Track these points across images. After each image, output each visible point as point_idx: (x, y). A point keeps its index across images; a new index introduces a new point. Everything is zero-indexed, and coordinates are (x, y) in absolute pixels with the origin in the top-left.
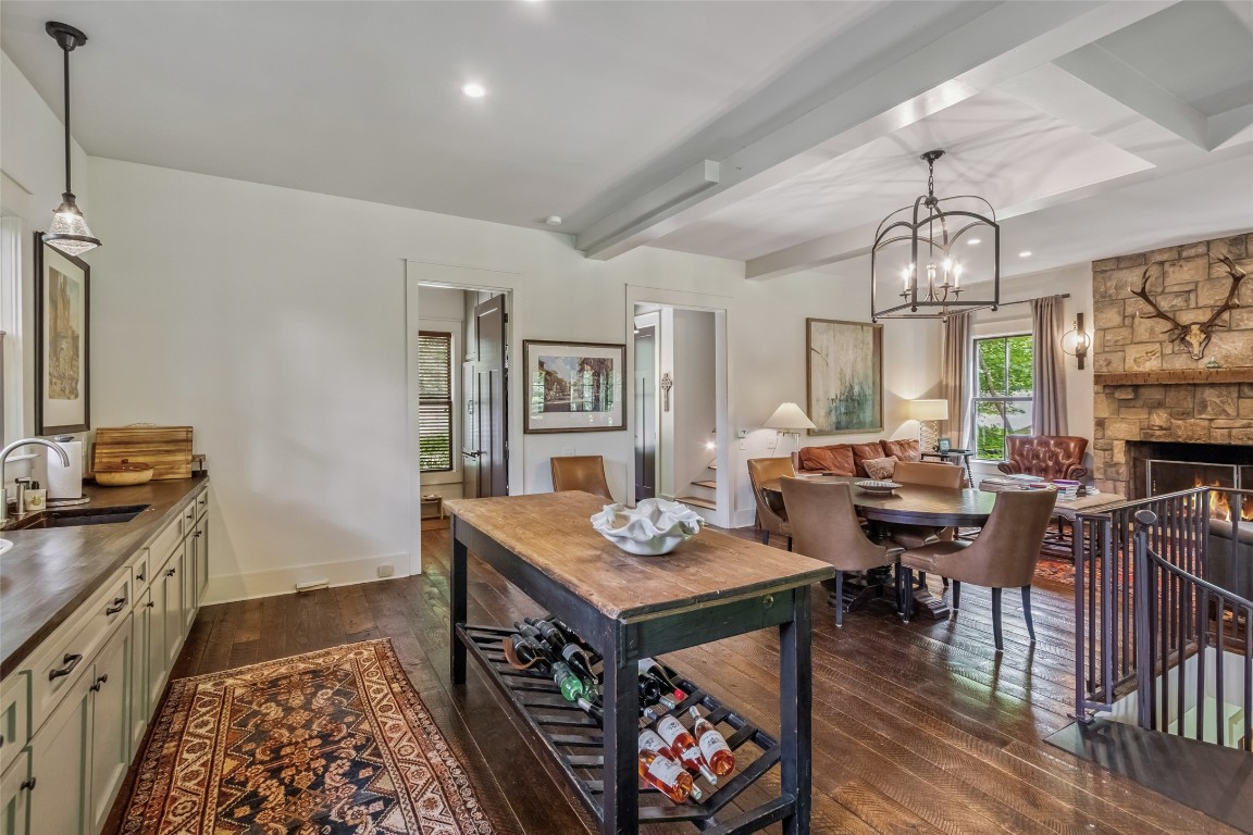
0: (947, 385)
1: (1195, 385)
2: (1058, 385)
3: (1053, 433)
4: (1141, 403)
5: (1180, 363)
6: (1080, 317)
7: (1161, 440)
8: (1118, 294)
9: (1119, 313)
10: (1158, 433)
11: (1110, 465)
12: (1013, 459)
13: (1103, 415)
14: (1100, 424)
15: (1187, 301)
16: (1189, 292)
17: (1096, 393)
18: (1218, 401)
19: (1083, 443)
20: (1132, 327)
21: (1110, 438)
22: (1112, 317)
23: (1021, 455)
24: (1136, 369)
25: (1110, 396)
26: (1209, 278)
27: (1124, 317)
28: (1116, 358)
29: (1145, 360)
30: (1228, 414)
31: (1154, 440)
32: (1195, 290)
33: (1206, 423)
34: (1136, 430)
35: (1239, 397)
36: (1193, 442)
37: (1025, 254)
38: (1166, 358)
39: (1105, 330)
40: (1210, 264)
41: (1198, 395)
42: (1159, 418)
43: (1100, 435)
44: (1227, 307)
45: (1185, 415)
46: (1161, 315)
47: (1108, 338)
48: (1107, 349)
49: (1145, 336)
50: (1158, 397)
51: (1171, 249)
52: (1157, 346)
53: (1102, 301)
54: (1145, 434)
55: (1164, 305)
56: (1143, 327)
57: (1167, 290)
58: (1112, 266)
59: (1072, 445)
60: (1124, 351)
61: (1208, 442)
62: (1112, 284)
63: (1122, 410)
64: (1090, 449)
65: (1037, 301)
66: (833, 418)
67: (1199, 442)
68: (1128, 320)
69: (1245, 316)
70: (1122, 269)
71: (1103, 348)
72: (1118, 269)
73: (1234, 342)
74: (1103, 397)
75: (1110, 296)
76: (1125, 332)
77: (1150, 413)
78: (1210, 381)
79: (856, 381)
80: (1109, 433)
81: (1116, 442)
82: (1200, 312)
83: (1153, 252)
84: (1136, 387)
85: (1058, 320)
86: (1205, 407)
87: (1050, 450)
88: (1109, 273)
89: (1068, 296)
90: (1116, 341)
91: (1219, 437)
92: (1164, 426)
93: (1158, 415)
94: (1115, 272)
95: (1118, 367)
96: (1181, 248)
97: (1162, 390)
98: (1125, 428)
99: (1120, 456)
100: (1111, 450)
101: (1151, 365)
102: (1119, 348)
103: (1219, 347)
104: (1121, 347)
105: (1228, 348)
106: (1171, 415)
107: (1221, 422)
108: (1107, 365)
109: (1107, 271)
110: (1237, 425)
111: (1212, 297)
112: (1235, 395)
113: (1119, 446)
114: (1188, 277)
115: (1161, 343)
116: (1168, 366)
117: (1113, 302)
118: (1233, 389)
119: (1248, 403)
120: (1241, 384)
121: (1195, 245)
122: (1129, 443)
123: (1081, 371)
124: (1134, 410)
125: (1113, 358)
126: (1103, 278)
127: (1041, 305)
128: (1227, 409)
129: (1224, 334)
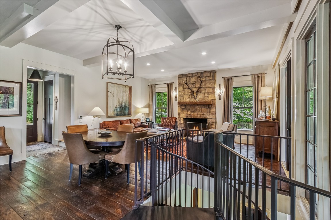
1: (195, 105)
2: (172, 105)
3: (171, 117)
4: (186, 109)
5: (193, 100)
6: (176, 88)
7: (190, 118)
10: (189, 116)
11: (181, 124)
12: (162, 123)
13: (180, 112)
14: (179, 114)
15: (194, 86)
16: (194, 84)
17: (178, 107)
18: (198, 109)
19: (176, 119)
22: (181, 88)
23: (163, 122)
24: (185, 101)
25: (181, 107)
26: (197, 81)
27: (183, 89)
29: (187, 99)
31: (188, 118)
32: (195, 83)
33: (196, 114)
34: (185, 115)
35: (202, 108)
37: (163, 70)
39: (180, 91)
40: (197, 78)
41: (195, 107)
42: (189, 113)
43: (179, 116)
44: (200, 88)
45: (193, 112)
46: (189, 88)
47: (181, 93)
49: (187, 93)
50: (189, 108)
53: (180, 85)
54: (187, 116)
55: (190, 86)
56: (187, 90)
57: (191, 83)
59: (174, 119)
60: (183, 97)
61: (197, 118)
62: (181, 81)
63: (183, 111)
64: (177, 120)
65: (168, 83)
66: (116, 112)
67: (195, 118)
69: (203, 90)
71: (180, 96)
72: (183, 77)
74: (179, 107)
75: (181, 83)
76: (183, 92)
78: (197, 104)
79: (123, 102)
80: (180, 116)
82: (196, 88)
83: (188, 74)
84: (185, 105)
85: (172, 89)
87: (169, 121)
89: (173, 83)
91: (199, 117)
92: (190, 114)
95: (182, 101)
96: (193, 74)
97: (189, 106)
98: (183, 115)
99: (182, 122)
101: (188, 100)
102: (182, 96)
105: (200, 97)
106: (191, 112)
107: (199, 113)
108: (180, 100)
109: (180, 77)
110: (201, 114)
111: (198, 85)
112: (201, 107)
113: (182, 119)
114: (194, 80)
115: (189, 95)
116: (191, 100)
117: (181, 85)
118: (201, 106)
119: (203, 109)
120: (202, 105)
121: (195, 73)
122: (184, 118)
123: (176, 101)
124: (185, 111)
125: (181, 98)
126: (180, 79)
127: (168, 85)
128: (200, 110)
129: (199, 94)
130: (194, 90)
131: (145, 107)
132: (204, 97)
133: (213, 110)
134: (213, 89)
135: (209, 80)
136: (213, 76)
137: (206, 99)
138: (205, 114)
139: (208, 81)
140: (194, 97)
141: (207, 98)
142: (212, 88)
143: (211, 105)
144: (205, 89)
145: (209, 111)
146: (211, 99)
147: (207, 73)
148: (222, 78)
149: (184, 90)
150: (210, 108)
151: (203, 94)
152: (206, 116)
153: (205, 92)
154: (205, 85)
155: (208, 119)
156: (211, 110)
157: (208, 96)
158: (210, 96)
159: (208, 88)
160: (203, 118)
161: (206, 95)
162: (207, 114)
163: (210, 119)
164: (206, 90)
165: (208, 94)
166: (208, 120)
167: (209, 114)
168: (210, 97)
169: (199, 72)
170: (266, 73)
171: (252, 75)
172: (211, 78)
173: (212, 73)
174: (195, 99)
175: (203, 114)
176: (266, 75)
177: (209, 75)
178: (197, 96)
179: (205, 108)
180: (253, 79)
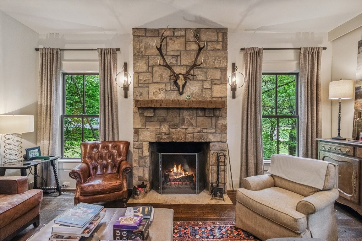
0: (41, 105)
1: (180, 109)
2: (114, 107)
3: (111, 139)
4: (156, 119)
5: (174, 96)
6: (126, 65)
7: (166, 141)
8: (145, 52)
9: (146, 63)
10: (165, 137)
11: (142, 157)
12: (85, 162)
13: (139, 126)
14: (136, 132)
15: (177, 61)
16: (177, 56)
17: (135, 113)
18: (189, 118)
19: (127, 144)
20: (152, 73)
21: (141, 141)
22: (142, 66)
23: (91, 158)
24: (154, 98)
25: (142, 115)
26: (186, 50)
27: (149, 67)
28: (144, 90)
29: (158, 93)
30: (193, 126)
31: (162, 141)
32: (180, 55)
33: (184, 131)
34: (154, 135)
35: (197, 116)
36: (179, 141)
38: (168, 93)
39: (139, 73)
40: (186, 42)
41: (181, 115)
42: (165, 128)
43: (136, 140)
44: (195, 66)
45: (176, 126)
46: (167, 66)
47: (141, 78)
48: (140, 85)
49: (158, 79)
50: (164, 115)
51: (170, 29)
52: (164, 85)
53: (138, 55)
54: (158, 137)
55: (168, 61)
57: (168, 53)
58: (142, 34)
59: (122, 146)
60: (148, 87)
61: (185, 141)
62: (143, 45)
63: (147, 123)
64: (131, 148)
65: (102, 50)
67: (181, 141)
68: (151, 68)
69: (199, 72)
70: (148, 37)
72: (145, 36)
73: (195, 86)
74: (138, 115)
75: (142, 52)
76: (149, 75)
77: (160, 125)
78: (190, 106)
80: (141, 138)
81: (144, 143)
82: (182, 68)
84: (155, 109)
85: (114, 65)
86: (184, 121)
87: (109, 151)
88: (141, 38)
89: (118, 50)
90: (145, 81)
91: (189, 139)
92: (167, 132)
93: (164, 126)
94: (144, 38)
95: (145, 97)
96: (174, 30)
97: (165, 111)
98: (149, 135)
99: (146, 152)
100: (142, 148)
101: (161, 96)
102: (146, 85)
103: (190, 89)
105: (192, 89)
106: (170, 126)
107: (190, 130)
108: (140, 95)
109: (140, 36)
110: (196, 131)
111: (187, 60)
112: (195, 115)
113: (146, 146)
114: (177, 48)
115: (166, 83)
116: (168, 98)
117: (143, 56)
118: (195, 112)
119: (200, 119)
120: (197, 109)
121: (180, 30)
122: (150, 143)
123: (126, 99)
124: (153, 123)
125: (143, 91)
126: (138, 40)
127: (104, 53)
128: (193, 123)
129: (191, 82)
130: (177, 70)
131: (23, 112)
132: (202, 91)
133: (221, 122)
134: (223, 73)
135: (215, 50)
136: (223, 42)
137: (207, 94)
138: (205, 131)
139: (211, 53)
140: (179, 89)
141: (209, 92)
142: (220, 70)
143: (219, 109)
144: (205, 70)
145: (214, 124)
146: (219, 95)
147: (208, 33)
148: (243, 49)
149: (150, 69)
150: (217, 117)
151: (200, 82)
152: (207, 136)
153: (204, 78)
154: (205, 62)
155: (210, 142)
156: (219, 122)
157: (211, 88)
158: (216, 88)
159: (212, 70)
160: (201, 141)
161: (207, 85)
162: (209, 131)
163: (216, 144)
164: (206, 73)
165: (212, 84)
166: (211, 145)
167: (213, 131)
168: (217, 92)
169: (191, 29)
170: (325, 48)
171: (300, 49)
172: (219, 47)
173: (221, 34)
174: (181, 94)
175: (200, 132)
176: (323, 53)
177: (215, 38)
178: (186, 87)
179: (204, 118)
180: (302, 56)
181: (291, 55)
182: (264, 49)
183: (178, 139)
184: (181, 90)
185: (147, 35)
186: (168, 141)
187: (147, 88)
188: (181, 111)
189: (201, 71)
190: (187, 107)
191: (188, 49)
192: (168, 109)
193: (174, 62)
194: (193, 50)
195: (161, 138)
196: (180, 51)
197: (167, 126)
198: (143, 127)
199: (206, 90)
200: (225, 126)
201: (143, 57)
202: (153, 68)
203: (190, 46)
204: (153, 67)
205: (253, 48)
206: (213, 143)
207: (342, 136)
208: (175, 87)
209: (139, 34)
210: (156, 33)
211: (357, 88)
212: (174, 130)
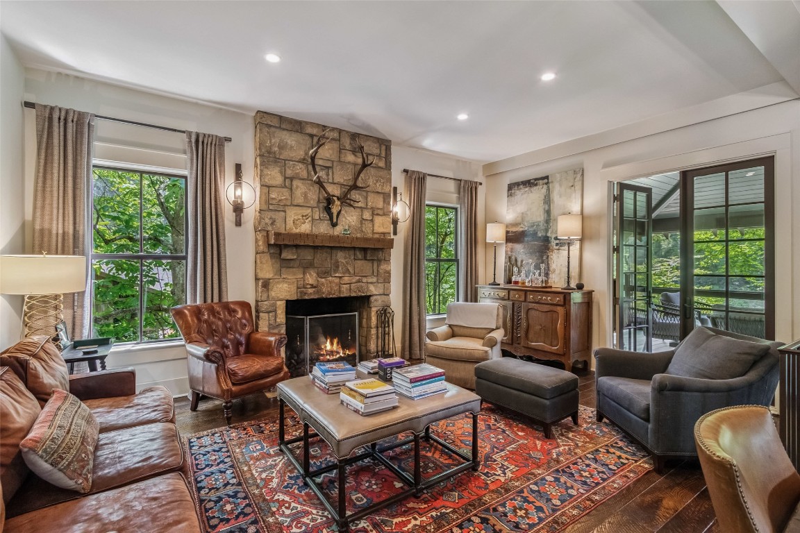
1: (332, 248)
4: (298, 262)
5: (324, 228)
6: (238, 168)
7: (312, 297)
8: (280, 154)
9: (281, 173)
10: (311, 291)
11: (274, 326)
13: (269, 275)
14: (262, 284)
15: (328, 175)
16: (328, 168)
18: (344, 261)
19: (246, 306)
20: (291, 189)
21: (273, 298)
22: (274, 175)
24: (295, 230)
25: (274, 256)
26: (340, 161)
27: (285, 178)
29: (301, 222)
30: (349, 273)
31: (306, 297)
32: (332, 167)
33: (337, 280)
34: (294, 288)
35: (355, 259)
36: (331, 296)
37: (273, 58)
38: (315, 222)
39: (269, 187)
40: (340, 149)
41: (334, 257)
42: (311, 278)
45: (324, 274)
47: (272, 196)
48: (271, 207)
49: (300, 201)
50: (310, 258)
51: (318, 125)
52: (309, 210)
54: (301, 292)
56: (300, 188)
58: (275, 122)
60: (285, 211)
61: (339, 295)
62: (275, 141)
63: (283, 270)
67: (334, 296)
69: (357, 196)
70: (284, 129)
71: (268, 205)
72: (280, 128)
73: (352, 216)
74: (267, 257)
75: (275, 153)
76: (286, 193)
77: (304, 273)
80: (273, 294)
81: (279, 303)
82: (335, 186)
83: (306, 122)
84: (296, 248)
85: (220, 167)
86: (338, 267)
88: (273, 129)
89: (229, 140)
90: (280, 200)
91: (345, 292)
92: (314, 284)
93: (310, 274)
94: (278, 130)
95: (280, 228)
96: (324, 128)
97: (311, 251)
98: (285, 290)
99: (281, 318)
100: (275, 311)
101: (305, 228)
103: (346, 219)
104: (282, 207)
105: (349, 220)
106: (318, 274)
107: (346, 279)
108: (273, 224)
109: (271, 126)
110: (354, 281)
111: (342, 176)
112: (353, 257)
113: (281, 306)
114: (328, 155)
115: (312, 208)
116: (315, 231)
117: (276, 160)
118: (352, 252)
119: (359, 263)
120: (354, 248)
121: (332, 129)
122: (288, 302)
123: (238, 228)
124: (291, 270)
125: (277, 217)
126: (268, 133)
127: (203, 142)
128: (349, 268)
129: (347, 208)
130: (331, 190)
132: (362, 224)
133: (383, 267)
134: (387, 201)
135: (377, 167)
136: (386, 158)
137: (367, 228)
138: (365, 280)
139: (373, 171)
140: (331, 219)
141: (370, 225)
142: (382, 195)
143: (382, 249)
144: (364, 194)
145: (375, 271)
146: (381, 230)
147: (370, 143)
148: (406, 171)
149: (288, 182)
150: (379, 261)
151: (359, 210)
152: (368, 288)
153: (363, 205)
154: (364, 181)
155: (370, 296)
156: (382, 267)
157: (372, 220)
158: (378, 220)
159: (372, 195)
160: (360, 294)
161: (367, 215)
162: (370, 280)
163: (379, 297)
164: (366, 198)
165: (373, 214)
166: (372, 299)
167: (374, 280)
168: (381, 225)
169: (347, 132)
170: (481, 184)
171: (460, 180)
172: (382, 164)
173: (384, 148)
174: (334, 225)
175: (359, 281)
176: (480, 188)
177: (376, 151)
178: (341, 216)
179: (363, 262)
180: (462, 190)
181: (451, 186)
182: (429, 175)
183: (330, 293)
184: (335, 220)
185: (283, 126)
186: (316, 297)
187: (283, 213)
188: (334, 252)
189: (359, 194)
190: (349, 246)
191: (342, 159)
192: (315, 248)
193: (325, 177)
194: (349, 163)
195: (305, 293)
196: (333, 161)
197: (315, 275)
198: (276, 277)
199: (366, 222)
200: (389, 273)
201: (276, 162)
202: (292, 181)
203: (345, 156)
204: (292, 179)
205: (418, 172)
206: (375, 297)
207: (497, 282)
208: (326, 215)
209: (270, 123)
210: (295, 125)
211: (507, 232)
212: (323, 280)
